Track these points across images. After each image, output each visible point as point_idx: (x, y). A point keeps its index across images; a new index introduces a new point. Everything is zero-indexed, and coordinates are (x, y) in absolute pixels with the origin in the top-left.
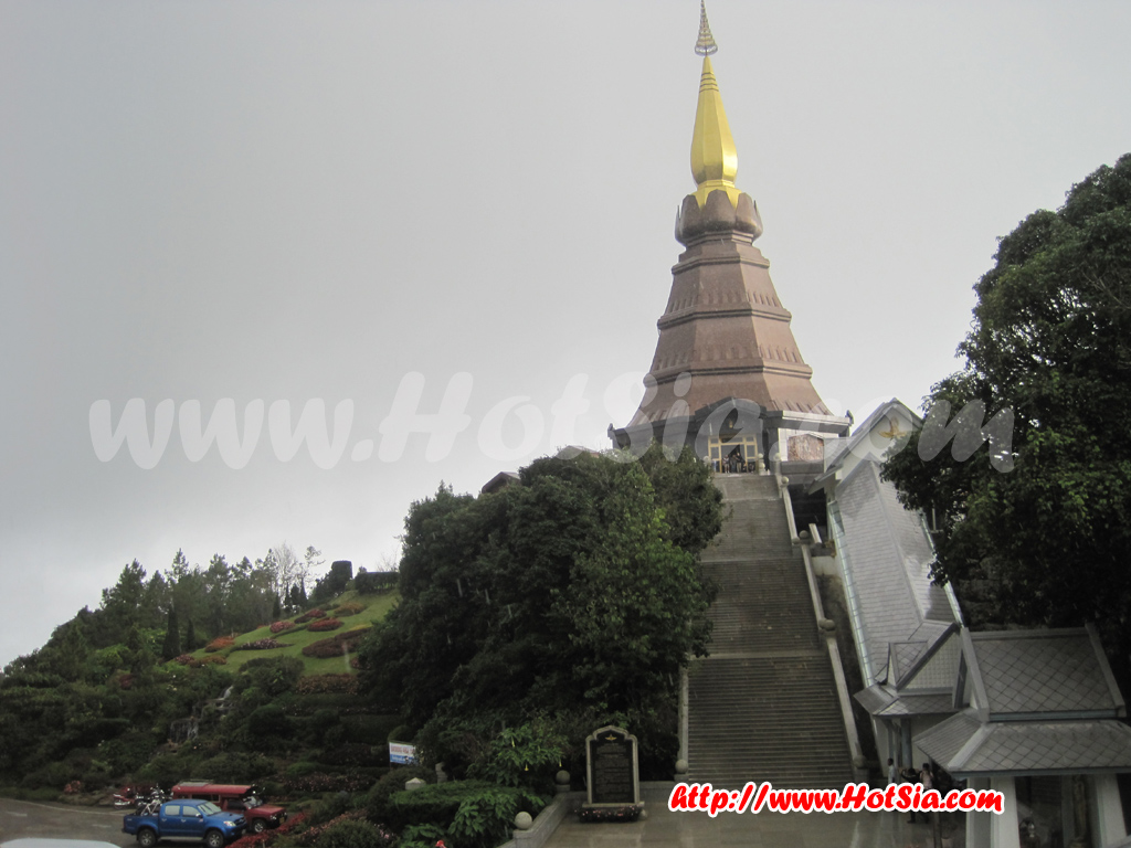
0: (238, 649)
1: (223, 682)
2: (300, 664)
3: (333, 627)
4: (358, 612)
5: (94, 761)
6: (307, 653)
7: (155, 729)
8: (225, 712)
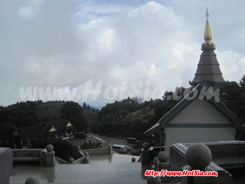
0: (133, 117)
1: (131, 123)
2: (141, 121)
3: (146, 113)
4: (150, 111)
5: (116, 133)
6: (142, 118)
7: (123, 129)
8: (132, 127)
